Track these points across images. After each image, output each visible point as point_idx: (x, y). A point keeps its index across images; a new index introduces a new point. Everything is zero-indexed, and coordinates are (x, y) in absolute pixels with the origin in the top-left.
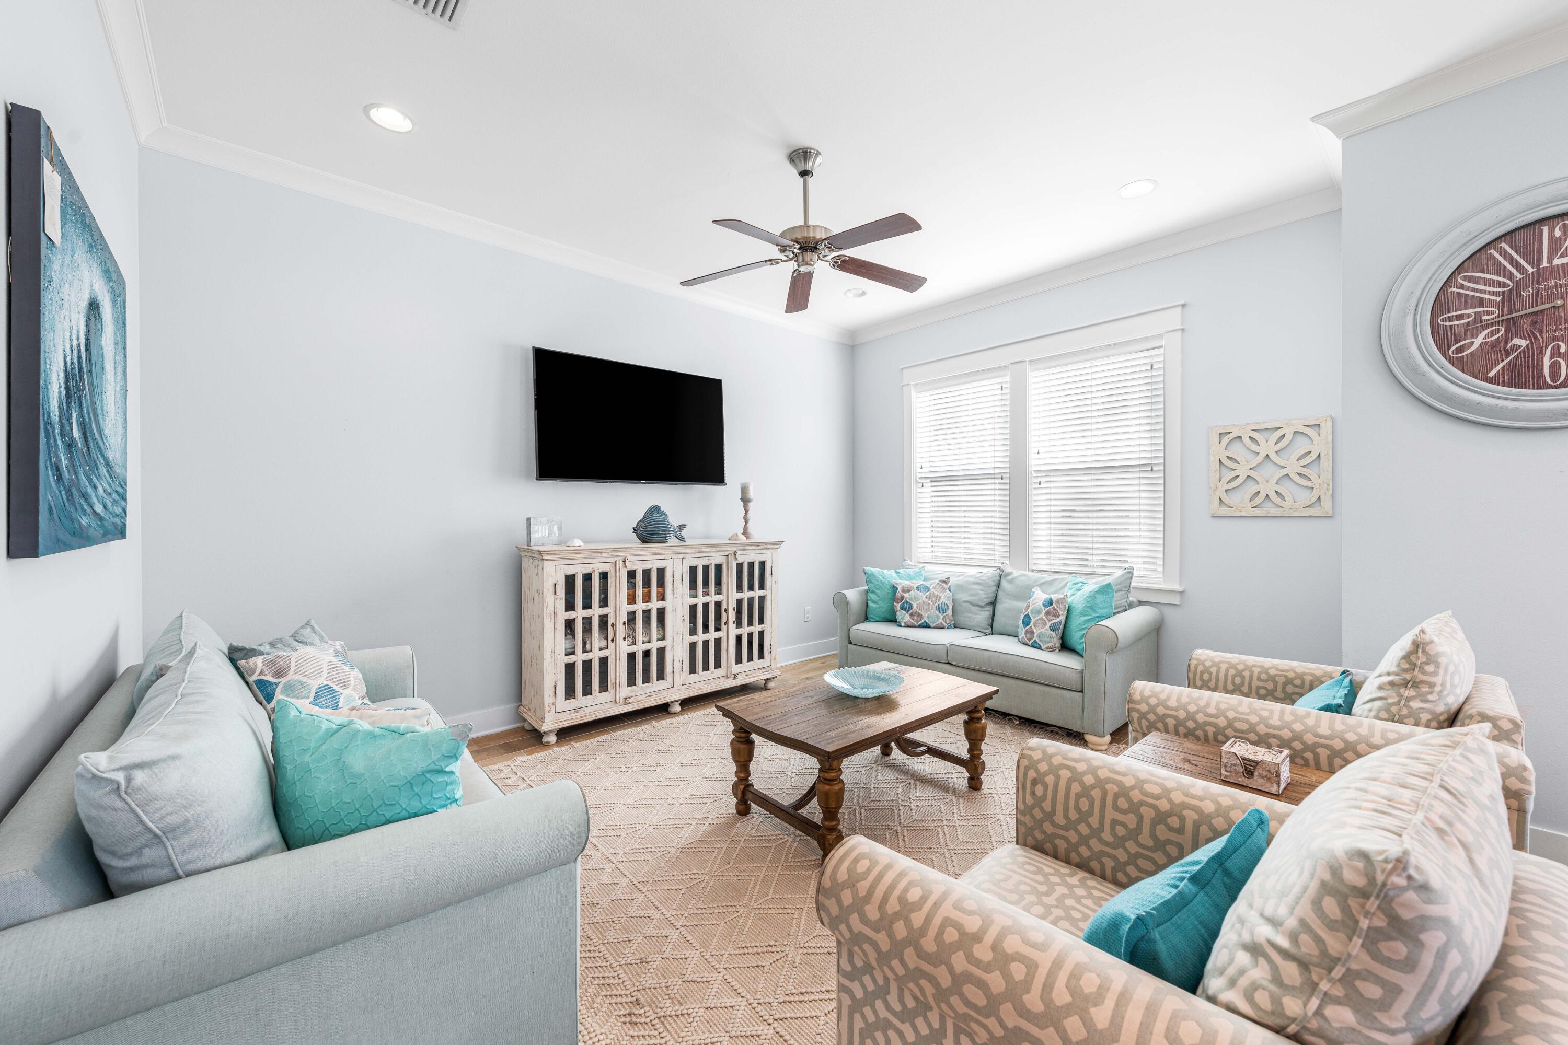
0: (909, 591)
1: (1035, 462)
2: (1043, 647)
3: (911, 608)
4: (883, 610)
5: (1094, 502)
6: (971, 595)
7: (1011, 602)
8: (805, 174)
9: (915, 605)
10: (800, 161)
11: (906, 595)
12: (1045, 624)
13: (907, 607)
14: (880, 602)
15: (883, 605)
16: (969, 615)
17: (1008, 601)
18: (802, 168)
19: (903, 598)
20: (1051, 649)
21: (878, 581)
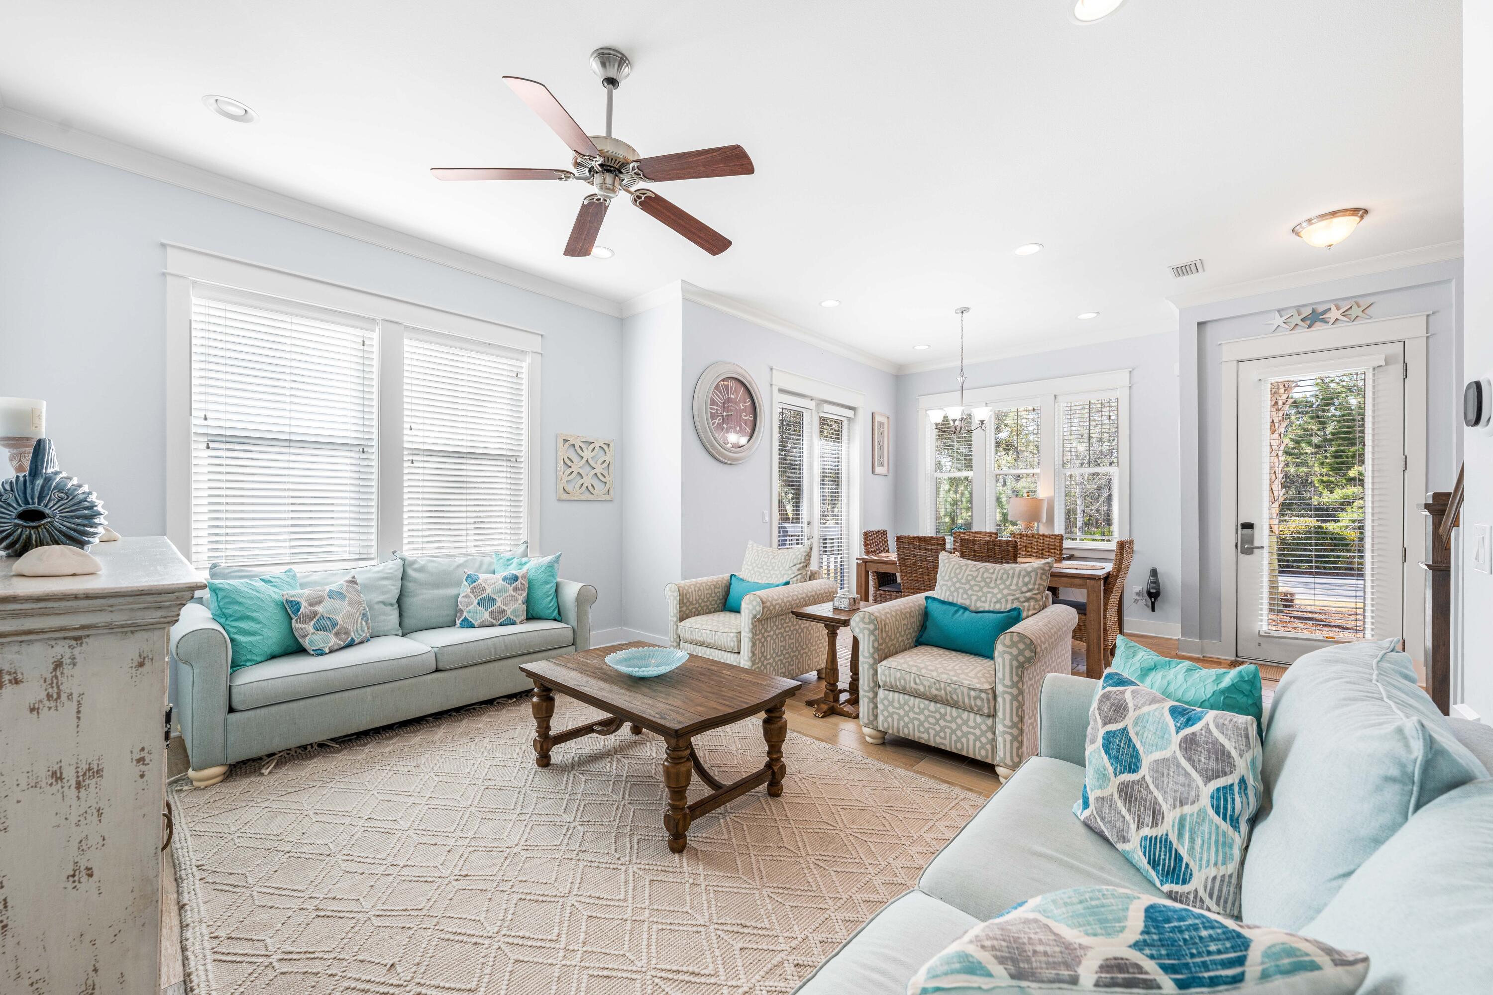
0: (320, 602)
1: (411, 439)
2: (517, 621)
3: (334, 625)
4: (270, 642)
5: (464, 485)
6: (384, 593)
7: (431, 592)
8: (612, 82)
9: (339, 618)
10: (614, 65)
11: (320, 609)
12: (516, 600)
13: (325, 625)
14: (265, 631)
15: (270, 634)
16: (384, 617)
17: (425, 591)
18: (612, 73)
19: (315, 614)
20: (522, 622)
21: (251, 598)
